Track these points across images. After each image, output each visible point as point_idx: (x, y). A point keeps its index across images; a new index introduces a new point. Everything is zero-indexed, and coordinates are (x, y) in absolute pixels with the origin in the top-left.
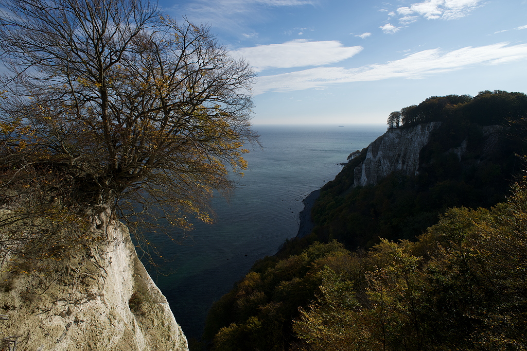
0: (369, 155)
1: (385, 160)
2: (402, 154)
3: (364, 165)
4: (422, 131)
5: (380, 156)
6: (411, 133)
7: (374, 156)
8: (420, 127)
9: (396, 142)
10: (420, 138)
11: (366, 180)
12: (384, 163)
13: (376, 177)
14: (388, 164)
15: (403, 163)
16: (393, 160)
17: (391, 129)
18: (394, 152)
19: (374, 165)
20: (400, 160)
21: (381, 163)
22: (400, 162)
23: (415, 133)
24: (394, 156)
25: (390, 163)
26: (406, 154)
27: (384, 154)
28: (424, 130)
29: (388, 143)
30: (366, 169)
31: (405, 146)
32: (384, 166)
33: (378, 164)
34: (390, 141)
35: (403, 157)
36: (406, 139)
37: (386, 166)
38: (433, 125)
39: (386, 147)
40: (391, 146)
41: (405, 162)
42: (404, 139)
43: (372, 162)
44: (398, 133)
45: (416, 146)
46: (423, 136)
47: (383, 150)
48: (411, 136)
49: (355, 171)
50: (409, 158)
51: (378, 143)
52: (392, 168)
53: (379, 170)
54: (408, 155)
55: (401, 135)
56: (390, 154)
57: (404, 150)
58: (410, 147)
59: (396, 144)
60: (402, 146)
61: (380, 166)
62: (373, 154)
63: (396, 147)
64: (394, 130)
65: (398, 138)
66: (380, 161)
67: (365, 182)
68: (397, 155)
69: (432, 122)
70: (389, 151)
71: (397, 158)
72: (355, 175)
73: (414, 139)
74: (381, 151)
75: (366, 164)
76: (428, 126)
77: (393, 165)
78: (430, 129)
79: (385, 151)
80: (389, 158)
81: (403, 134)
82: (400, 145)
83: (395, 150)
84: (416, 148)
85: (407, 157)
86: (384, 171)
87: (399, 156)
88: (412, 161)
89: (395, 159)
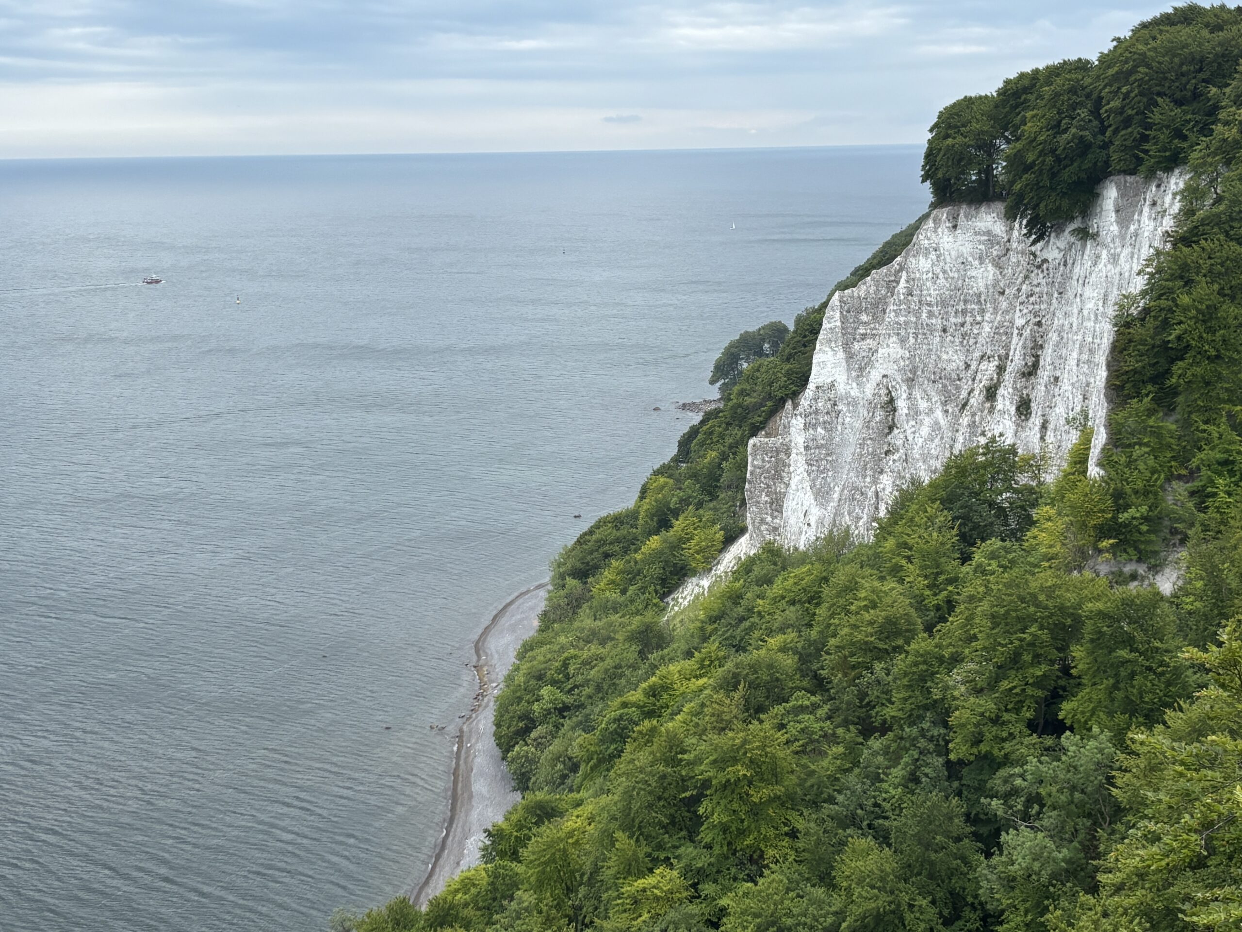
0: (827, 365)
1: (917, 393)
2: (1017, 361)
3: (798, 423)
4: (1124, 220)
5: (891, 369)
6: (1059, 230)
7: (859, 372)
8: (1111, 194)
9: (980, 285)
10: (1114, 259)
11: (815, 513)
12: (914, 413)
13: (870, 493)
14: (939, 414)
15: (1024, 408)
16: (964, 394)
17: (946, 206)
18: (972, 341)
19: (858, 424)
20: (1001, 391)
21: (895, 410)
22: (1006, 401)
23: (1085, 234)
24: (968, 366)
25: (947, 411)
26: (1037, 357)
27: (912, 358)
28: (1136, 217)
29: (932, 293)
30: (813, 451)
31: (1031, 307)
32: (913, 429)
33: (879, 415)
34: (946, 279)
35: (1023, 375)
36: (1039, 267)
37: (925, 431)
38: (1182, 185)
39: (924, 315)
40: (950, 309)
41: (1032, 405)
42: (1025, 264)
43: (845, 410)
44: (988, 233)
45: (1090, 305)
46: (1127, 251)
47: (903, 332)
48: (1063, 248)
49: (750, 459)
50: (1057, 379)
51: (878, 291)
52: (961, 439)
53: (886, 454)
54: (1048, 359)
55: (1009, 241)
56: (945, 357)
57: (1027, 333)
58: (1059, 314)
59: (979, 295)
60: (1011, 308)
61: (891, 428)
62: (850, 356)
63: (982, 312)
64: (964, 209)
65: (987, 261)
66: (892, 401)
67: (809, 525)
68: (986, 363)
69: (1177, 171)
70: (938, 339)
71: (992, 379)
72: (750, 483)
73: (1077, 270)
74: (894, 339)
75: (812, 419)
76: (1154, 189)
77: (965, 420)
78: (1165, 211)
79: (916, 336)
80: (940, 378)
81: (1016, 233)
82: (1004, 305)
83: (976, 332)
84: (1093, 318)
85: (1044, 374)
86: (917, 456)
87: (1001, 369)
88: (1071, 398)
89: (978, 386)
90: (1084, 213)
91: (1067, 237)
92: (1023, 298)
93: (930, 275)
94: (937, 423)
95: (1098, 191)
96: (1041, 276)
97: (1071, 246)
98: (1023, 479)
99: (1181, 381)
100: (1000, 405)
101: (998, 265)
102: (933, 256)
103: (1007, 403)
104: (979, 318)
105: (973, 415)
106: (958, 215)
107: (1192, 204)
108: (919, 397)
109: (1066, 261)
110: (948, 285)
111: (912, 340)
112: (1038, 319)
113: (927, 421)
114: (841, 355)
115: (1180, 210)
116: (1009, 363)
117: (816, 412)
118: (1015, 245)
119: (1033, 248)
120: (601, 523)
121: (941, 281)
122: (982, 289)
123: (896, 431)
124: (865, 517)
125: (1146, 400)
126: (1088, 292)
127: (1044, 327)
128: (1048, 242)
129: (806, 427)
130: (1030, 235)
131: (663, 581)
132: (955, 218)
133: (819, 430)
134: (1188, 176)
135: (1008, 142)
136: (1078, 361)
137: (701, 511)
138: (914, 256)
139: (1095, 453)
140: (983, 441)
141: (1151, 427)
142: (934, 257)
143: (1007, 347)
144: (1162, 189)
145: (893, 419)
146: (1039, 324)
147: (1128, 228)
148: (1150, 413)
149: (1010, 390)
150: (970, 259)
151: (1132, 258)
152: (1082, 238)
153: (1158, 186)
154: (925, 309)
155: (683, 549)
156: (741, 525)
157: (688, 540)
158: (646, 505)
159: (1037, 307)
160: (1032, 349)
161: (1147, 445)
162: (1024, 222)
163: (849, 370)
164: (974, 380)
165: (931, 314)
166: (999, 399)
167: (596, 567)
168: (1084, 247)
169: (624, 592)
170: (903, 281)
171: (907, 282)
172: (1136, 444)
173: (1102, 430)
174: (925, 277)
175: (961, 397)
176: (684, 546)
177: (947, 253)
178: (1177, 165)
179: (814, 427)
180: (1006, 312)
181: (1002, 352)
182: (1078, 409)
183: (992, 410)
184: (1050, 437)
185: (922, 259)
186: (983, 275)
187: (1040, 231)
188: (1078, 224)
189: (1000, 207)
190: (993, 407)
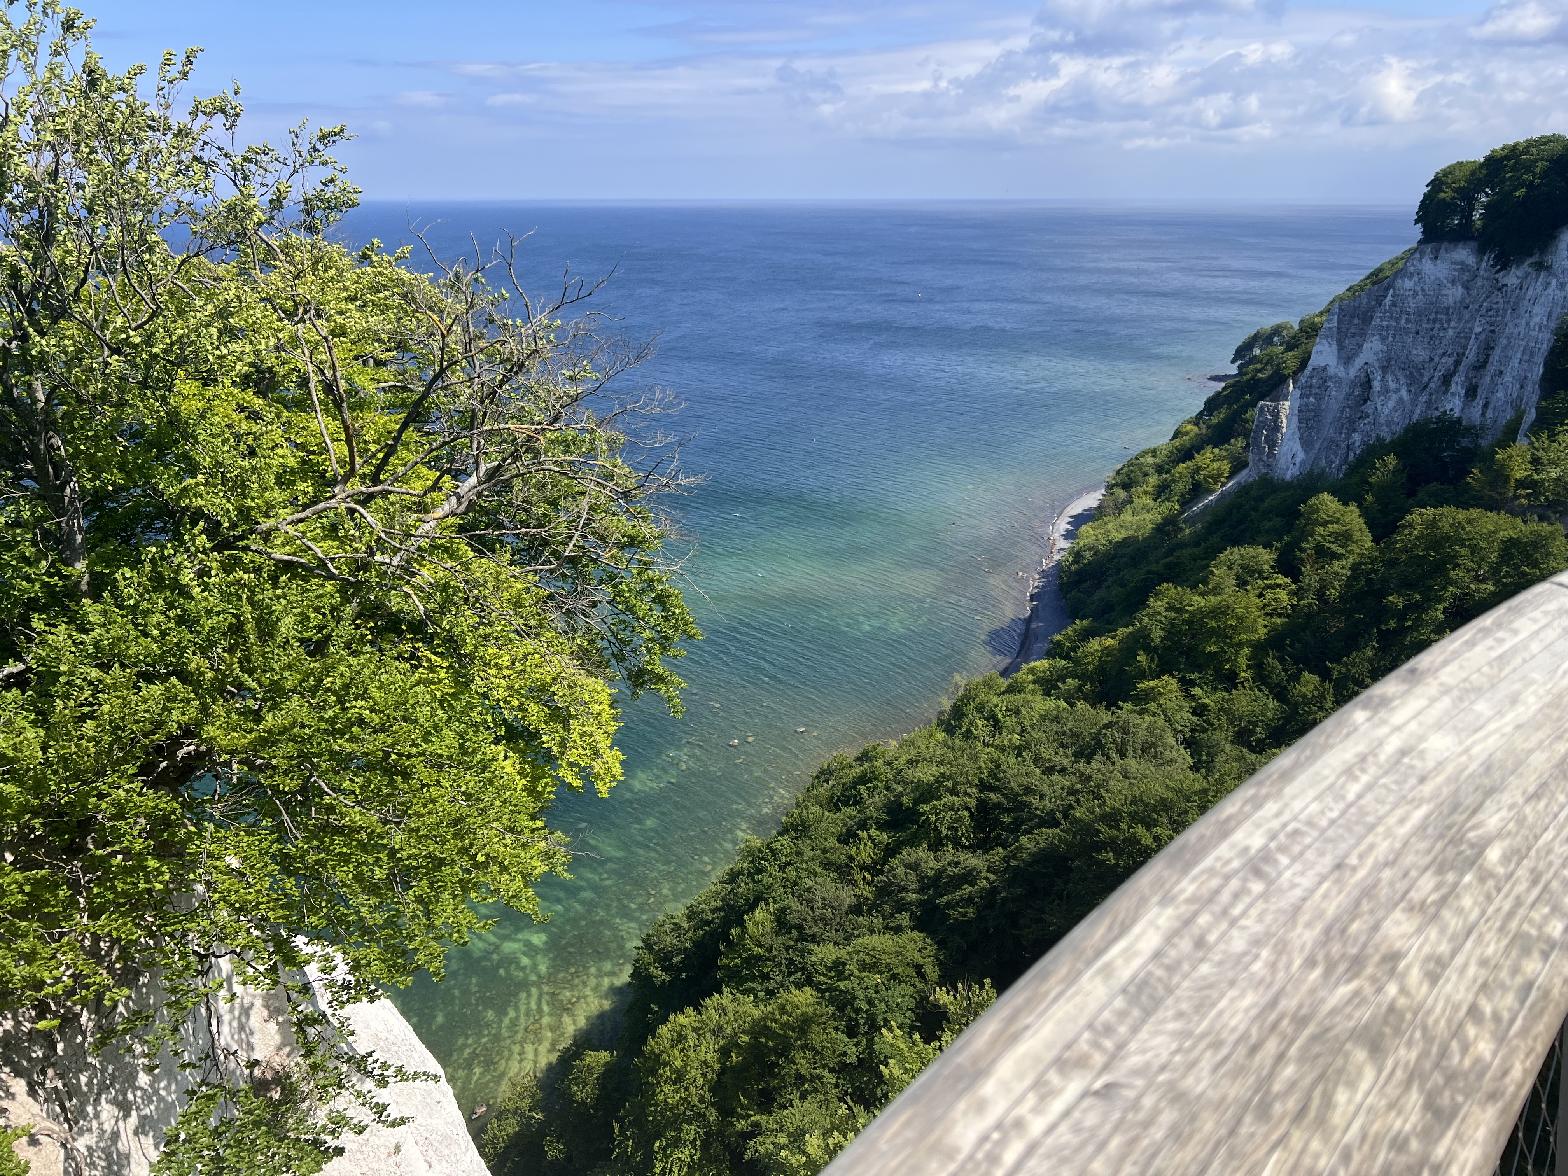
0: (1324, 353)
1: (1389, 377)
2: (1471, 358)
3: (1296, 393)
5: (1371, 359)
6: (1519, 263)
7: (1347, 359)
9: (1451, 301)
11: (1301, 455)
12: (1385, 391)
13: (1343, 445)
14: (1404, 393)
15: (1471, 392)
16: (1425, 379)
17: (1431, 242)
18: (1437, 342)
19: (1341, 397)
20: (1456, 378)
21: (1370, 387)
22: (1457, 386)
23: (1540, 267)
24: (1432, 359)
25: (1410, 391)
26: (1488, 356)
27: (1389, 351)
29: (1412, 304)
30: (1304, 413)
31: (1488, 319)
32: (1382, 402)
33: (1358, 391)
34: (1424, 296)
35: (1475, 368)
36: (1499, 289)
37: (1391, 404)
39: (1403, 321)
40: (1423, 317)
41: (1479, 390)
42: (1488, 287)
43: (1332, 385)
44: (1462, 263)
45: (1536, 320)
47: (1384, 333)
48: (1521, 276)
49: (1257, 416)
50: (1501, 372)
51: (1369, 302)
53: (1359, 419)
54: (1497, 358)
55: (1478, 269)
56: (1414, 352)
57: (1482, 337)
58: (1511, 325)
59: (1448, 308)
60: (1473, 319)
61: (1365, 401)
62: (1341, 348)
63: (1449, 321)
64: (1445, 245)
65: (1458, 283)
66: (1369, 381)
67: (1295, 464)
68: (1447, 358)
70: (1412, 339)
71: (1449, 370)
72: (1255, 432)
73: (1530, 292)
74: (1377, 337)
75: (1306, 391)
77: (1423, 399)
79: (1394, 336)
80: (1409, 367)
81: (1484, 264)
82: (1467, 316)
83: (1441, 335)
84: (1537, 329)
85: (1491, 369)
86: (1383, 422)
87: (1457, 363)
88: (1510, 386)
89: (1437, 374)
90: (1543, 251)
91: (1525, 267)
92: (1483, 312)
93: (1412, 292)
94: (1401, 399)
95: (1556, 235)
96: (1500, 296)
97: (1527, 275)
98: (1465, 442)
100: (1453, 390)
101: (1466, 287)
102: (1416, 278)
103: (1460, 386)
104: (1445, 325)
105: (1431, 395)
106: (1440, 249)
108: (1390, 380)
109: (1522, 286)
110: (1424, 300)
111: (1390, 339)
112: (1492, 328)
113: (1394, 397)
114: (1335, 346)
116: (1464, 359)
117: (1311, 386)
118: (1482, 273)
119: (1497, 276)
120: (1145, 453)
121: (1420, 297)
122: (1451, 303)
123: (1369, 403)
124: (1338, 461)
126: (1537, 309)
127: (1497, 334)
128: (1510, 271)
129: (1301, 397)
130: (1496, 266)
132: (1437, 251)
133: (1311, 399)
135: (1487, 195)
136: (1521, 360)
137: (1217, 450)
138: (1401, 277)
139: (1524, 426)
140: (1437, 413)
143: (1465, 348)
145: (1368, 394)
149: (1463, 378)
150: (1445, 281)
152: (1537, 269)
154: (1404, 317)
156: (1245, 461)
157: (1206, 468)
158: (1177, 443)
159: (1493, 319)
160: (1484, 349)
162: (1493, 256)
163: (1339, 357)
164: (1435, 370)
165: (1408, 321)
166: (1453, 385)
167: (1138, 481)
168: (1538, 276)
170: (1389, 295)
171: (1393, 296)
173: (1533, 411)
174: (1407, 293)
175: (1423, 382)
176: (1202, 472)
177: (1426, 277)
179: (1308, 397)
180: (1467, 322)
181: (1461, 351)
182: (1515, 395)
183: (1446, 392)
184: (1489, 414)
186: (1454, 294)
187: (1503, 263)
188: (1535, 258)
189: (1474, 244)
190: (1447, 390)
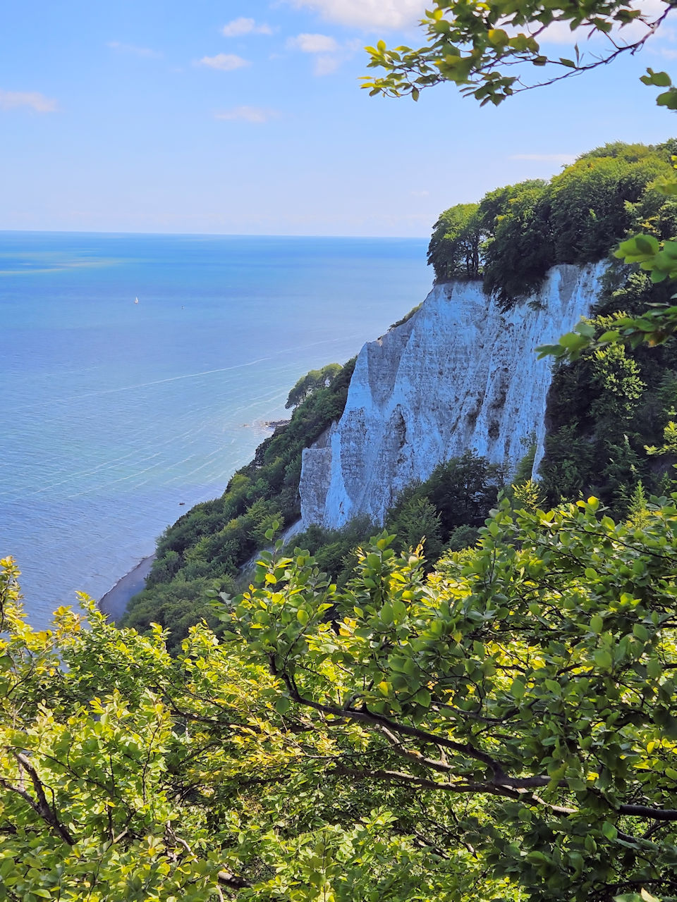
0: (358, 396)
1: (421, 418)
2: (490, 398)
3: (337, 439)
4: (565, 298)
5: (403, 400)
6: (522, 303)
7: (381, 402)
8: (555, 276)
9: (467, 340)
10: (558, 325)
11: (348, 503)
12: (419, 432)
13: (387, 491)
14: (436, 434)
15: (494, 431)
16: (454, 419)
17: (444, 283)
18: (460, 382)
19: (380, 440)
20: (479, 418)
21: (405, 430)
22: (482, 426)
23: (537, 305)
24: (457, 399)
25: (442, 432)
26: (504, 394)
27: (418, 392)
28: (573, 294)
29: (433, 345)
30: (347, 459)
31: (500, 358)
32: (418, 444)
33: (394, 433)
34: (443, 335)
35: (494, 407)
36: (507, 329)
37: (426, 445)
38: (604, 273)
39: (427, 362)
40: (445, 358)
41: (500, 428)
42: (498, 326)
43: (370, 428)
44: (473, 303)
46: (567, 319)
47: (412, 374)
48: (523, 315)
49: (303, 464)
50: (517, 410)
51: (395, 343)
52: (450, 452)
53: (398, 462)
54: (512, 396)
55: (487, 309)
56: (441, 392)
57: (497, 376)
58: (520, 363)
59: (466, 348)
60: (488, 358)
61: (402, 443)
62: (374, 392)
63: (467, 360)
64: (456, 285)
65: (472, 323)
66: (403, 423)
67: (343, 513)
68: (470, 397)
69: (601, 263)
70: (437, 379)
71: (473, 409)
72: (303, 481)
73: (532, 331)
74: (406, 378)
75: (346, 435)
76: (586, 275)
77: (454, 439)
78: (592, 291)
79: (421, 376)
80: (438, 408)
81: (492, 304)
83: (463, 374)
84: (542, 366)
85: (508, 406)
86: (421, 464)
87: (480, 402)
88: (526, 423)
89: (464, 414)
90: (538, 291)
91: (526, 306)
92: (495, 351)
93: (432, 332)
94: (434, 440)
95: (548, 275)
96: (508, 335)
97: (528, 314)
98: (490, 482)
99: (597, 413)
100: (477, 429)
101: (479, 326)
103: (483, 426)
104: (465, 365)
106: (452, 290)
107: (610, 285)
108: (422, 421)
109: (525, 325)
110: (444, 340)
111: (418, 379)
112: (505, 367)
113: (428, 438)
114: (368, 389)
115: (602, 290)
116: (485, 398)
117: (350, 430)
118: (491, 312)
119: (503, 315)
120: (196, 509)
121: (440, 337)
122: (468, 343)
123: (406, 445)
124: (383, 507)
125: (573, 427)
127: (510, 372)
128: (514, 311)
129: (342, 442)
130: (502, 305)
131: (239, 554)
132: (450, 292)
133: (351, 443)
134: (609, 266)
135: (488, 237)
136: (532, 397)
137: (268, 502)
138: (421, 318)
139: (537, 464)
140: (465, 454)
141: (576, 446)
142: (435, 319)
143: (484, 386)
144: (591, 275)
145: (404, 437)
146: (506, 370)
147: (567, 303)
148: (575, 436)
149: (485, 417)
150: (460, 322)
151: (570, 324)
152: (536, 309)
153: (588, 273)
154: (428, 357)
155: (254, 530)
156: (297, 512)
157: (258, 522)
158: (229, 497)
159: (505, 358)
160: (501, 388)
161: (572, 459)
162: (497, 296)
163: (374, 401)
164: (461, 409)
165: (432, 361)
166: (478, 424)
167: (190, 541)
168: (537, 315)
169: (209, 561)
170: (412, 336)
171: (415, 337)
172: (565, 458)
173: (542, 447)
174: (428, 334)
175: (452, 422)
176: (255, 527)
177: (443, 317)
178: (601, 258)
179: (348, 441)
180: (484, 361)
181: (481, 390)
182: (530, 432)
184: (511, 453)
185: (426, 321)
186: (469, 334)
187: (507, 302)
188: (533, 298)
189: (480, 284)
190: (473, 430)
